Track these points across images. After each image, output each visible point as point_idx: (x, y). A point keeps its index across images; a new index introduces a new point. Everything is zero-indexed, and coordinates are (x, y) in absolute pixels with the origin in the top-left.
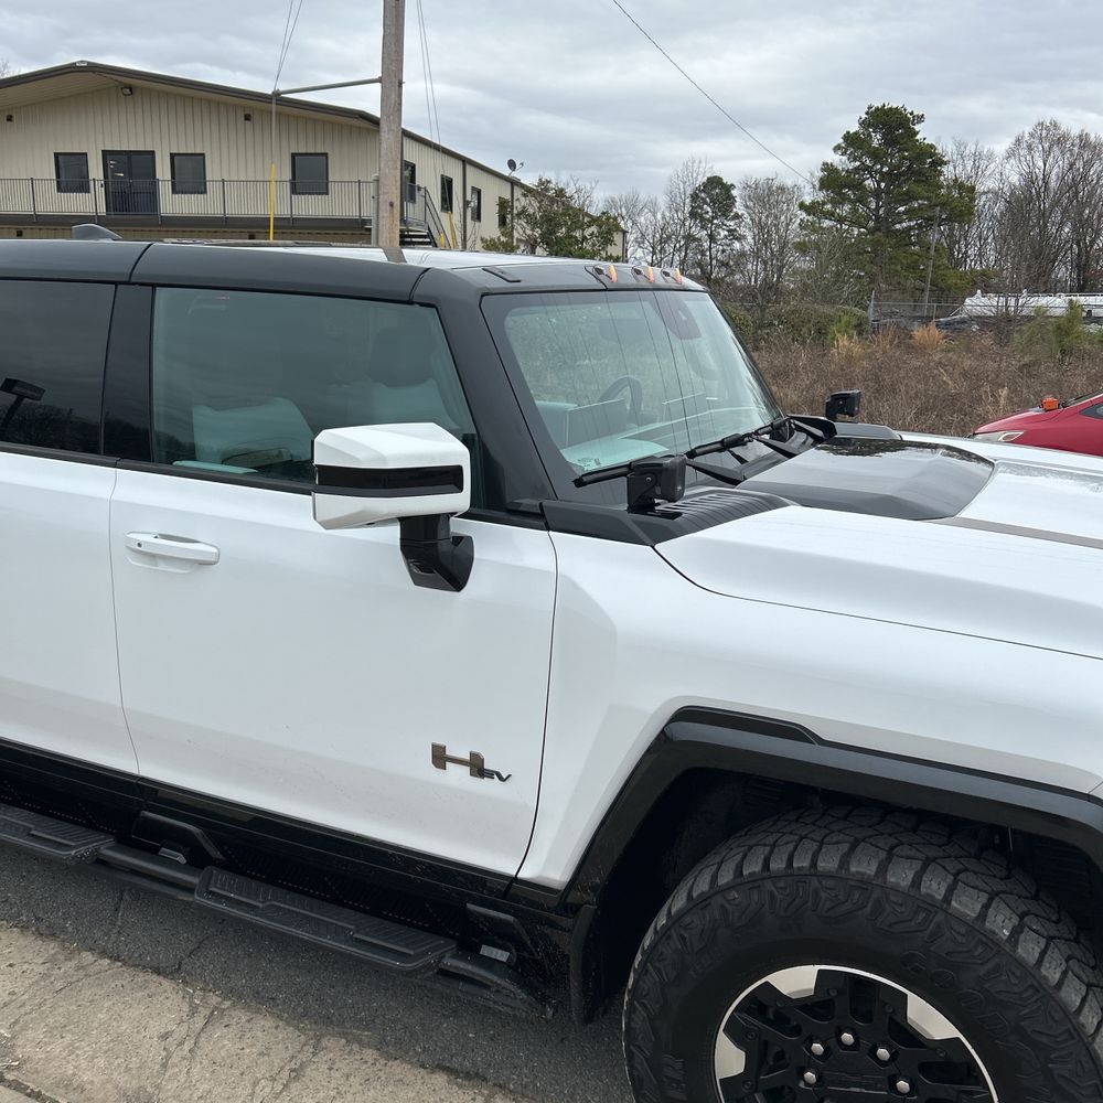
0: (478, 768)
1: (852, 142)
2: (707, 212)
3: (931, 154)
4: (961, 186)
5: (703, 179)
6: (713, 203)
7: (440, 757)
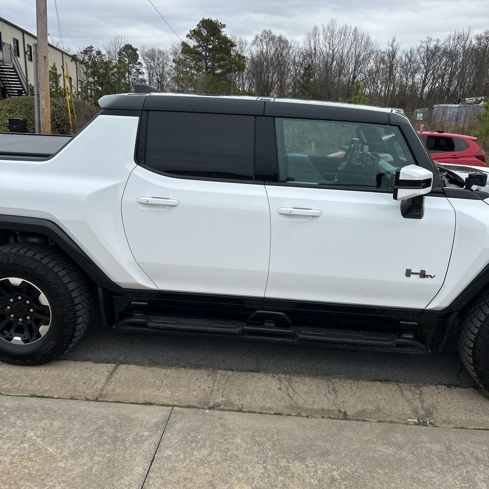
0: (423, 275)
1: (195, 34)
2: (126, 61)
3: (230, 42)
4: (239, 56)
5: (123, 45)
6: (129, 57)
7: (409, 273)
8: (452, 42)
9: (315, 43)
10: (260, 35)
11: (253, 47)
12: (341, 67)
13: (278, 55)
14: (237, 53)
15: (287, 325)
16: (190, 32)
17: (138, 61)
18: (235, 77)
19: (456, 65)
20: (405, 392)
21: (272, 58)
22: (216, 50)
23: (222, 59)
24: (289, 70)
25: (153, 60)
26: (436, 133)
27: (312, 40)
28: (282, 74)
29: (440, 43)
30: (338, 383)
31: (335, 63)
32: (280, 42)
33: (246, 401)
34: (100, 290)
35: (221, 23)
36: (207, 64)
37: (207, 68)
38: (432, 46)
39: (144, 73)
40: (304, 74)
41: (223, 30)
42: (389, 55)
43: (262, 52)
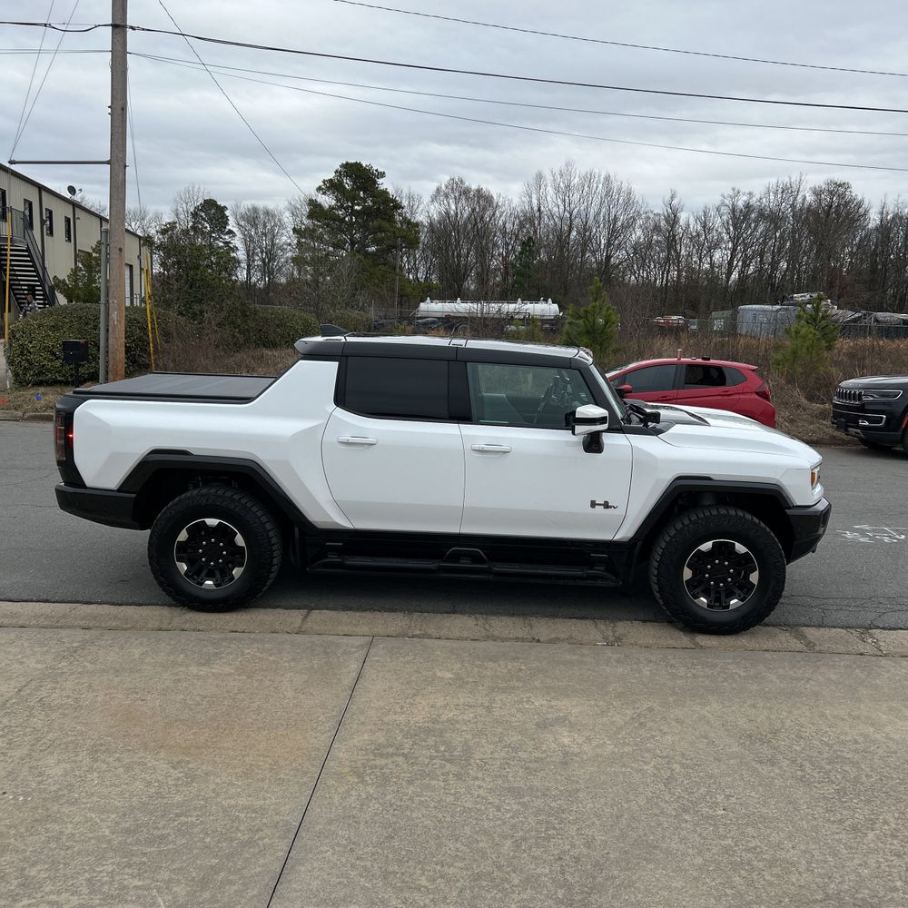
0: (606, 505)
1: (332, 186)
2: (206, 227)
3: (394, 201)
4: (409, 222)
5: (201, 201)
6: (210, 221)
7: (593, 504)
8: (772, 197)
9: (539, 200)
10: (443, 186)
11: (432, 207)
12: (586, 241)
13: (475, 220)
14: (405, 218)
15: (482, 561)
16: (324, 181)
17: (228, 227)
18: (402, 257)
19: (782, 236)
20: (599, 625)
21: (465, 224)
22: (368, 215)
23: (380, 229)
24: (495, 245)
25: (255, 225)
26: (699, 360)
27: (534, 196)
28: (483, 254)
29: (754, 199)
30: (534, 621)
31: (574, 233)
32: (478, 197)
33: (444, 633)
34: (296, 529)
35: (377, 171)
36: (352, 235)
37: (352, 244)
38: (740, 204)
39: (237, 249)
40: (521, 253)
41: (380, 181)
42: (667, 220)
43: (447, 213)
